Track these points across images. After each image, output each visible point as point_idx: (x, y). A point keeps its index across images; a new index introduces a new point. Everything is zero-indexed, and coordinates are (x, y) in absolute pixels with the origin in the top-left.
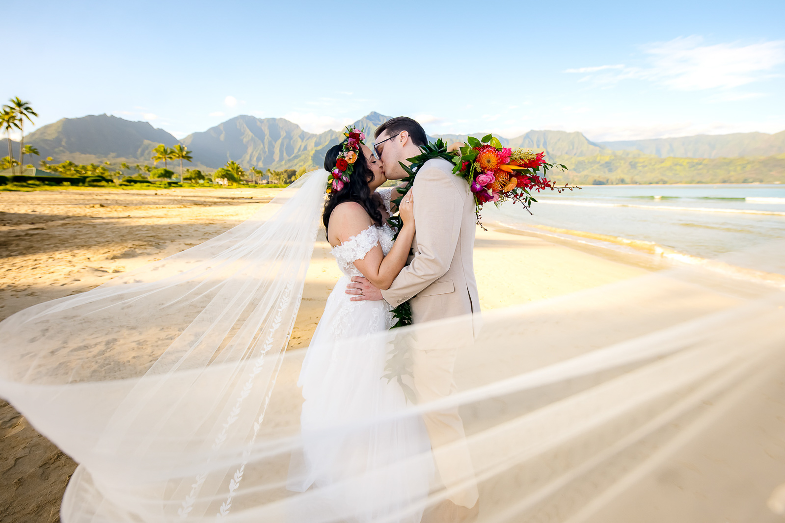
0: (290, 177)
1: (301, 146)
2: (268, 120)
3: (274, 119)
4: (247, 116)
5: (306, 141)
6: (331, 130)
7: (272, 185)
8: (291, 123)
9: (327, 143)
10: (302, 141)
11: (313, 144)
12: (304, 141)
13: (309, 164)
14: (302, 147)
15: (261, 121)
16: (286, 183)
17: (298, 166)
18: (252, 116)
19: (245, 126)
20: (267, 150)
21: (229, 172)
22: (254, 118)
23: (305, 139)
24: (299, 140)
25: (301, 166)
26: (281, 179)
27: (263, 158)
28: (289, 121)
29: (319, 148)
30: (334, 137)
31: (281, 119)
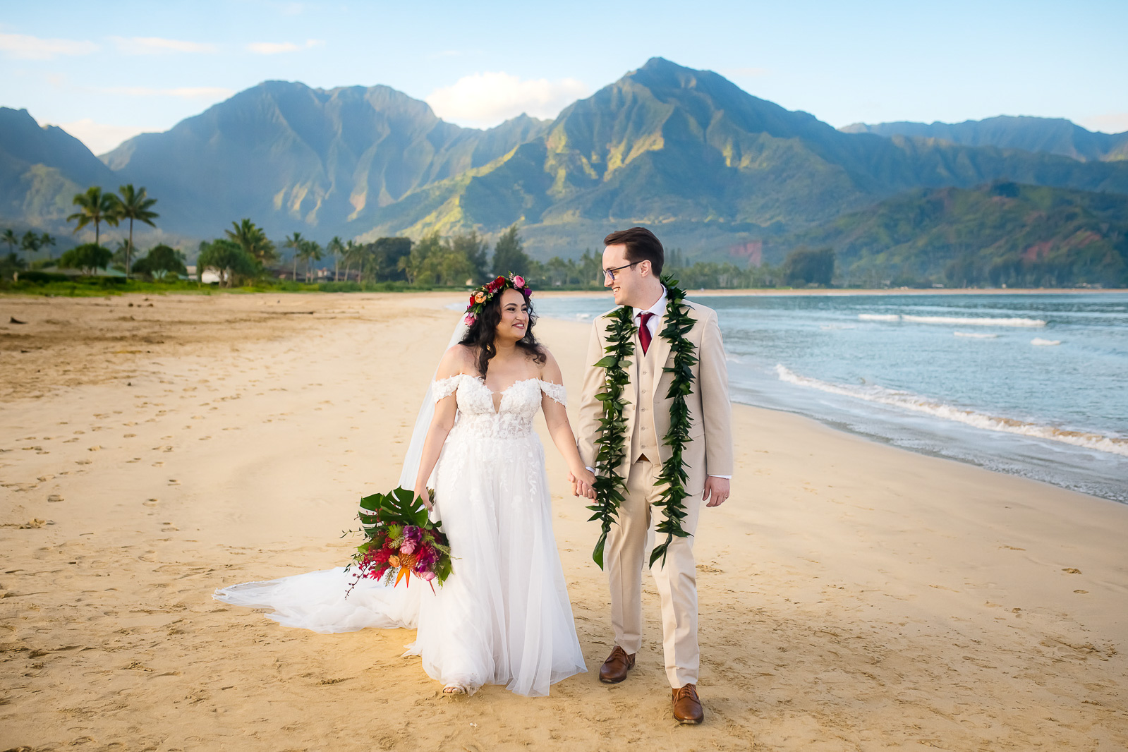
0: (392, 260)
1: (432, 164)
2: (343, 92)
3: (360, 90)
4: (286, 83)
5: (447, 150)
6: (524, 115)
7: (341, 283)
8: (408, 98)
9: (508, 157)
10: (437, 151)
11: (468, 160)
12: (442, 150)
13: (453, 219)
14: (436, 169)
15: (323, 96)
16: (381, 277)
17: (419, 226)
18: (298, 83)
19: (278, 112)
20: (332, 178)
21: (236, 251)
22: (305, 88)
23: (446, 146)
24: (428, 146)
25: (429, 225)
26: (368, 266)
27: (319, 204)
28: (401, 93)
29: (485, 170)
30: (531, 137)
31: (380, 87)
